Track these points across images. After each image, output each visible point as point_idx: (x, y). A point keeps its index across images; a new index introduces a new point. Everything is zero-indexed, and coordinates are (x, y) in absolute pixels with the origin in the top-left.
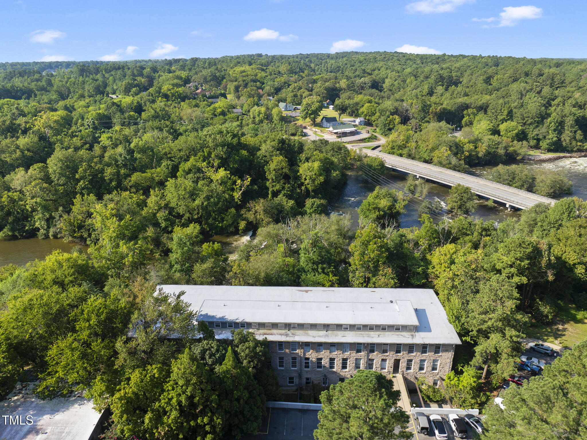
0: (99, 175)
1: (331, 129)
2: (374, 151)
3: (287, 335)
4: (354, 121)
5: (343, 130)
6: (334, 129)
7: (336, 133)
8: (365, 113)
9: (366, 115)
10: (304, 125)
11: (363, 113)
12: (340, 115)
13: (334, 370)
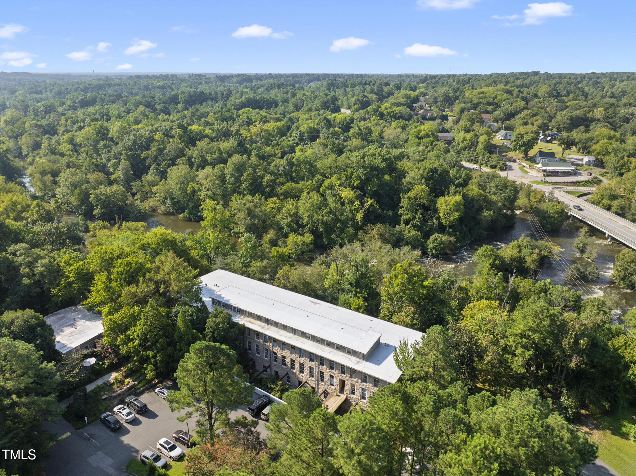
0: (259, 180)
1: (540, 165)
2: (579, 199)
3: (263, 328)
4: (582, 160)
5: (554, 168)
6: (543, 165)
7: (544, 171)
8: (598, 151)
9: (598, 154)
10: (514, 157)
11: (595, 150)
12: (564, 150)
13: (294, 371)
